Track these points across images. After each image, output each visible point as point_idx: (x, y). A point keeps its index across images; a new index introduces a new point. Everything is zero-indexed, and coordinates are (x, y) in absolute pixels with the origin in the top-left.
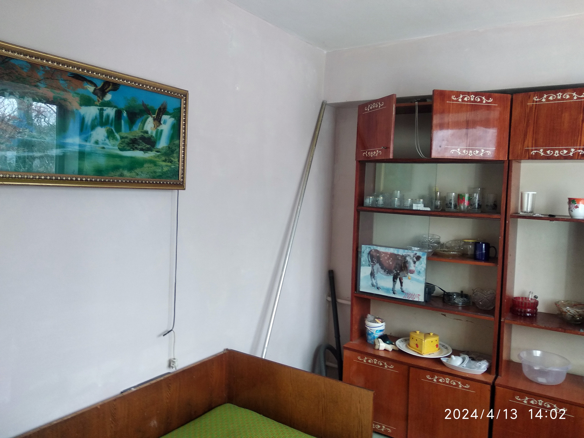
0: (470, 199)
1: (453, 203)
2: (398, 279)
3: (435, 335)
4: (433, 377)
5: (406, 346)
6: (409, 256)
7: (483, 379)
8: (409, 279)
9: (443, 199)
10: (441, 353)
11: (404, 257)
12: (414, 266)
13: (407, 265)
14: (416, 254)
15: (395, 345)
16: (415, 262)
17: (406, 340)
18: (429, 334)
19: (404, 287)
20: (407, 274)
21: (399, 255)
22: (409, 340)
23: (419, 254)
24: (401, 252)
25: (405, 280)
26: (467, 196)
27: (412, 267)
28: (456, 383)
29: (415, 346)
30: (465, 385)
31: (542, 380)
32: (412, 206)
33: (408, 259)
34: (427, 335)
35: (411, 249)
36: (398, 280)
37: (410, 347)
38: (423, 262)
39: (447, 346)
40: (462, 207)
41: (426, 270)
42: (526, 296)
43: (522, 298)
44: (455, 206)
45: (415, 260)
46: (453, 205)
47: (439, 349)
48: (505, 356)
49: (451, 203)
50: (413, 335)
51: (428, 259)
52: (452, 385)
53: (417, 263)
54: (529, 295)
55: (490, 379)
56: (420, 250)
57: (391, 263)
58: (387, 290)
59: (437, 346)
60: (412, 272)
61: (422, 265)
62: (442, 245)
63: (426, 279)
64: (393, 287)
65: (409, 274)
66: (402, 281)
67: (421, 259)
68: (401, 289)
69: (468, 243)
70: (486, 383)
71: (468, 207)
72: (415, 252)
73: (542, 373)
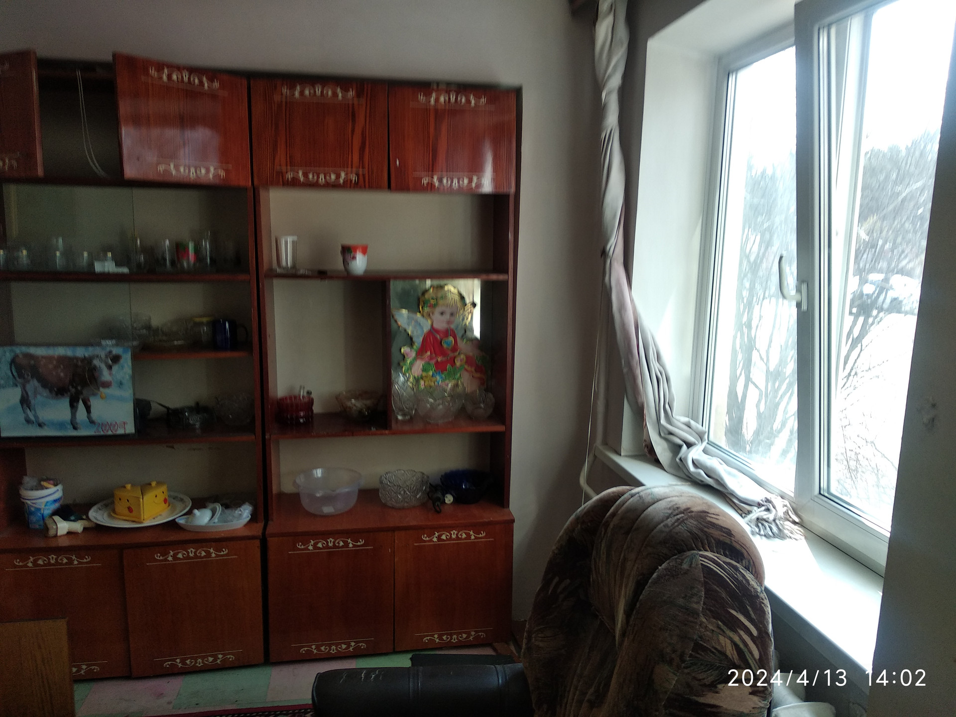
0: (197, 251)
1: (167, 259)
2: (81, 401)
3: (159, 484)
4: (165, 554)
5: (110, 516)
6: (97, 356)
7: (247, 533)
8: (102, 398)
9: (150, 251)
10: (173, 510)
11: (88, 361)
12: (110, 374)
13: (96, 374)
14: (110, 352)
15: (88, 519)
16: (110, 368)
17: (106, 506)
18: (150, 484)
19: (95, 414)
20: (98, 389)
21: (77, 358)
22: (113, 503)
23: (116, 351)
24: (80, 352)
25: (94, 402)
26: (191, 247)
27: (106, 376)
28: (205, 552)
29: (126, 512)
30: (221, 551)
31: (328, 510)
32: (92, 265)
33: (96, 362)
34: (145, 487)
35: (99, 345)
36: (81, 403)
37: (117, 516)
38: (126, 365)
39: (182, 496)
40: (185, 264)
41: (133, 377)
42: (296, 392)
43: (291, 398)
44: (173, 263)
45: (110, 362)
46: (168, 261)
47: (169, 506)
48: (275, 490)
49: (165, 260)
50: (119, 493)
51: (135, 358)
52: (201, 557)
53: (115, 368)
54: (300, 392)
55: (257, 530)
56: (117, 345)
57: (62, 374)
58: (61, 425)
59: (165, 501)
60: (107, 385)
61: (125, 370)
62: (157, 331)
63: (134, 394)
64: (72, 417)
65: (101, 389)
66: (89, 403)
67: (122, 361)
68: (89, 417)
69: (201, 324)
70: (253, 538)
71: (194, 264)
72: (108, 349)
73: (328, 499)
